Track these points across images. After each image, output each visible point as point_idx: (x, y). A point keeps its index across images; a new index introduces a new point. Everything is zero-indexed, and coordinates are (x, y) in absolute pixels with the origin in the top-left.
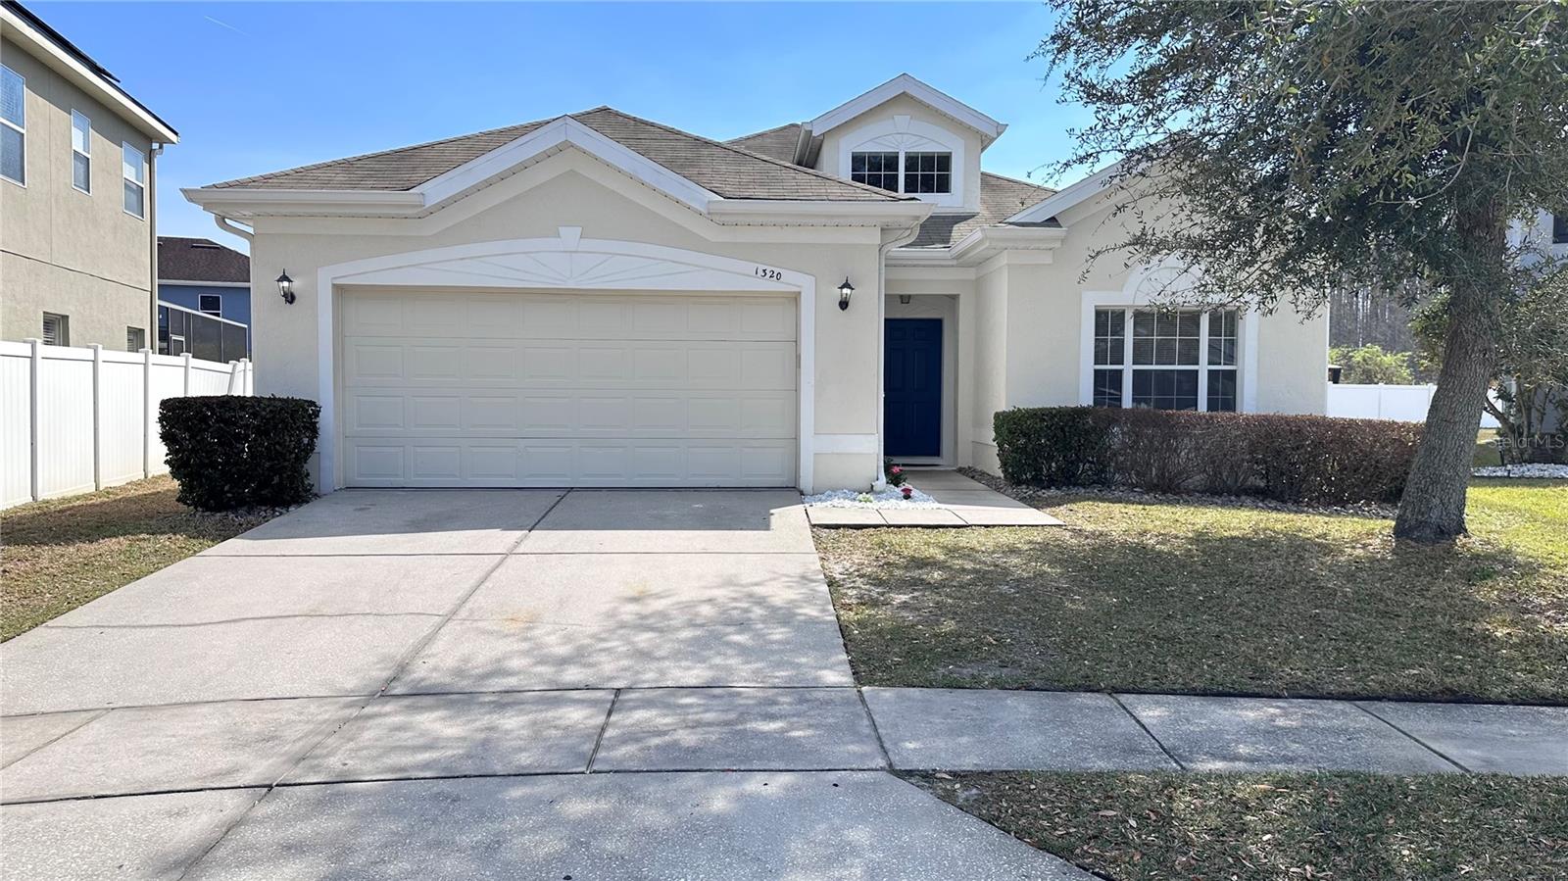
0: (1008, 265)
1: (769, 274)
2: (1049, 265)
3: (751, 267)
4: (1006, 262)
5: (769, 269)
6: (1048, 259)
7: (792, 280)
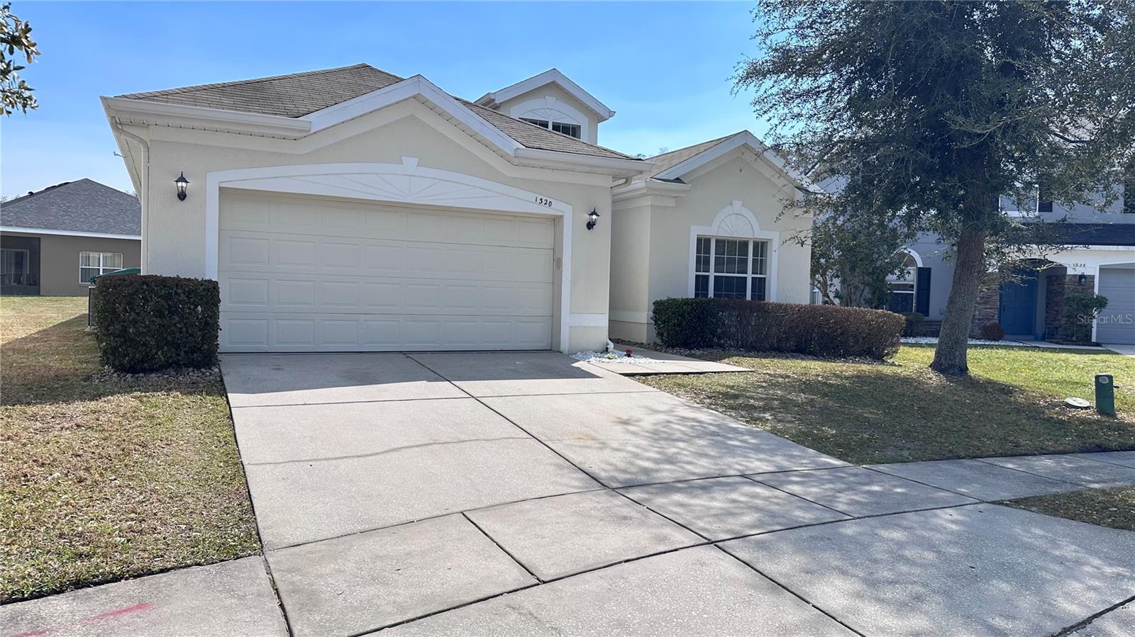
0: (651, 205)
1: (544, 202)
2: (672, 207)
3: (532, 196)
4: (650, 203)
5: (544, 198)
6: (671, 203)
7: (558, 208)
